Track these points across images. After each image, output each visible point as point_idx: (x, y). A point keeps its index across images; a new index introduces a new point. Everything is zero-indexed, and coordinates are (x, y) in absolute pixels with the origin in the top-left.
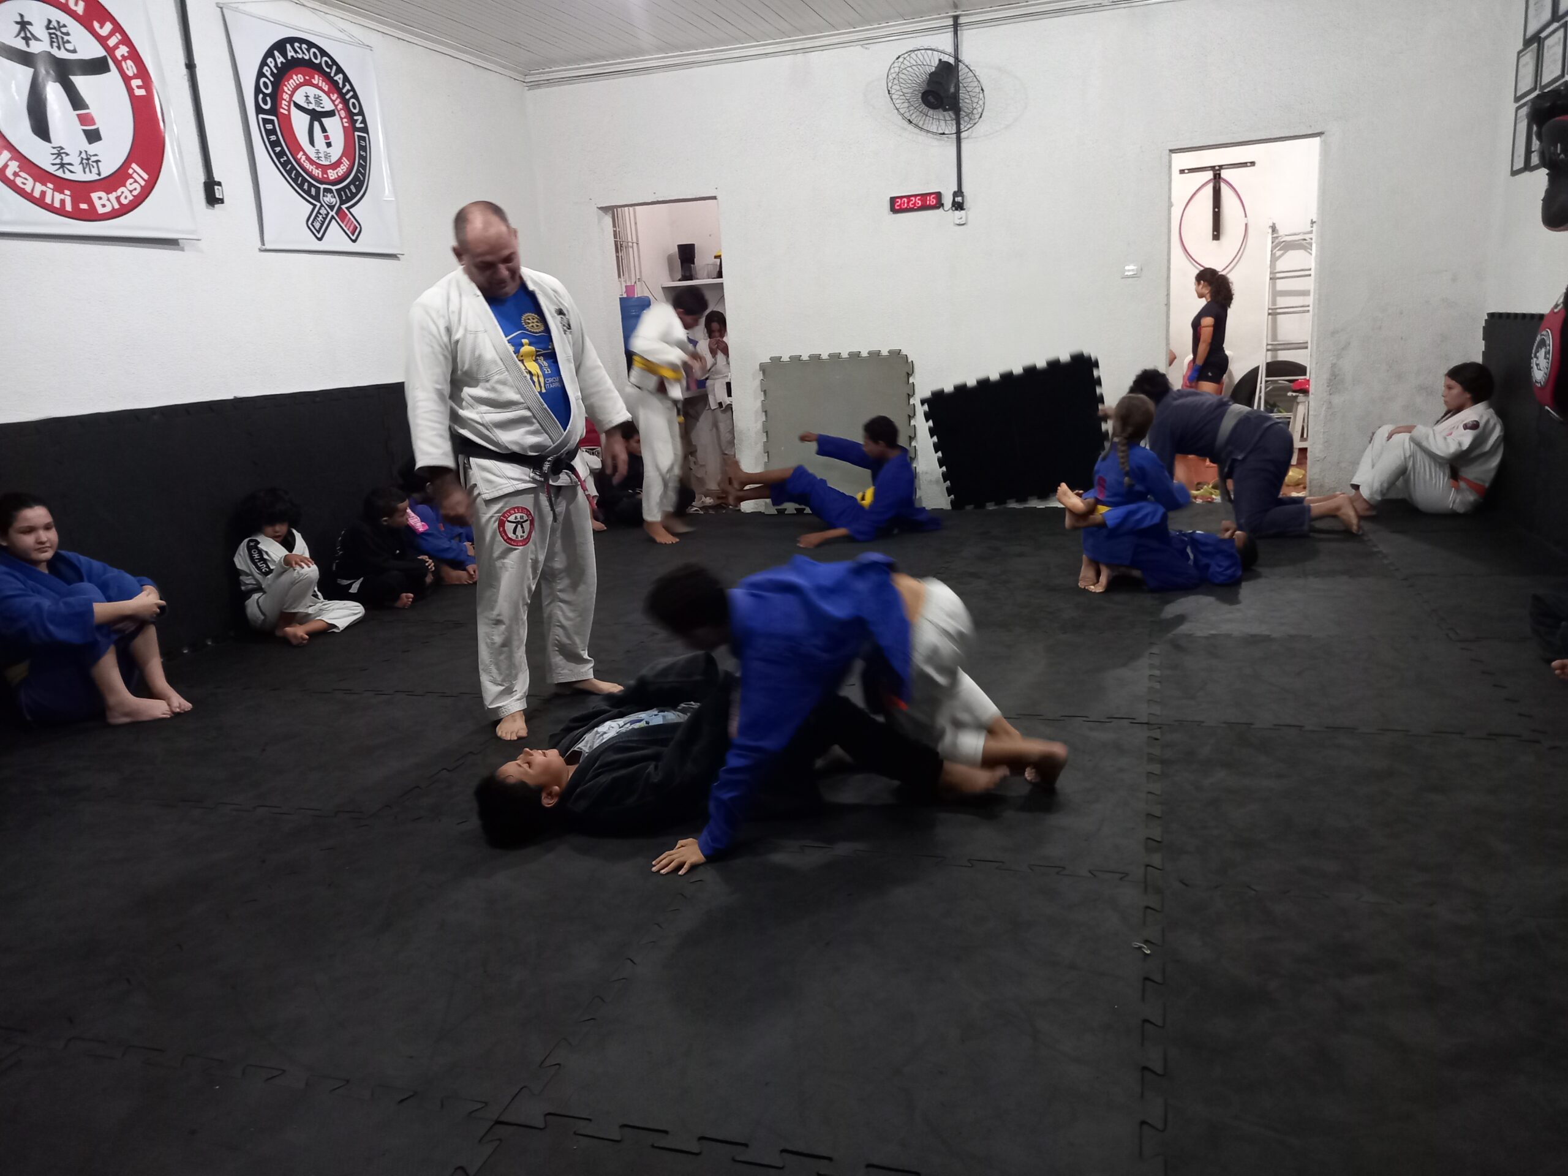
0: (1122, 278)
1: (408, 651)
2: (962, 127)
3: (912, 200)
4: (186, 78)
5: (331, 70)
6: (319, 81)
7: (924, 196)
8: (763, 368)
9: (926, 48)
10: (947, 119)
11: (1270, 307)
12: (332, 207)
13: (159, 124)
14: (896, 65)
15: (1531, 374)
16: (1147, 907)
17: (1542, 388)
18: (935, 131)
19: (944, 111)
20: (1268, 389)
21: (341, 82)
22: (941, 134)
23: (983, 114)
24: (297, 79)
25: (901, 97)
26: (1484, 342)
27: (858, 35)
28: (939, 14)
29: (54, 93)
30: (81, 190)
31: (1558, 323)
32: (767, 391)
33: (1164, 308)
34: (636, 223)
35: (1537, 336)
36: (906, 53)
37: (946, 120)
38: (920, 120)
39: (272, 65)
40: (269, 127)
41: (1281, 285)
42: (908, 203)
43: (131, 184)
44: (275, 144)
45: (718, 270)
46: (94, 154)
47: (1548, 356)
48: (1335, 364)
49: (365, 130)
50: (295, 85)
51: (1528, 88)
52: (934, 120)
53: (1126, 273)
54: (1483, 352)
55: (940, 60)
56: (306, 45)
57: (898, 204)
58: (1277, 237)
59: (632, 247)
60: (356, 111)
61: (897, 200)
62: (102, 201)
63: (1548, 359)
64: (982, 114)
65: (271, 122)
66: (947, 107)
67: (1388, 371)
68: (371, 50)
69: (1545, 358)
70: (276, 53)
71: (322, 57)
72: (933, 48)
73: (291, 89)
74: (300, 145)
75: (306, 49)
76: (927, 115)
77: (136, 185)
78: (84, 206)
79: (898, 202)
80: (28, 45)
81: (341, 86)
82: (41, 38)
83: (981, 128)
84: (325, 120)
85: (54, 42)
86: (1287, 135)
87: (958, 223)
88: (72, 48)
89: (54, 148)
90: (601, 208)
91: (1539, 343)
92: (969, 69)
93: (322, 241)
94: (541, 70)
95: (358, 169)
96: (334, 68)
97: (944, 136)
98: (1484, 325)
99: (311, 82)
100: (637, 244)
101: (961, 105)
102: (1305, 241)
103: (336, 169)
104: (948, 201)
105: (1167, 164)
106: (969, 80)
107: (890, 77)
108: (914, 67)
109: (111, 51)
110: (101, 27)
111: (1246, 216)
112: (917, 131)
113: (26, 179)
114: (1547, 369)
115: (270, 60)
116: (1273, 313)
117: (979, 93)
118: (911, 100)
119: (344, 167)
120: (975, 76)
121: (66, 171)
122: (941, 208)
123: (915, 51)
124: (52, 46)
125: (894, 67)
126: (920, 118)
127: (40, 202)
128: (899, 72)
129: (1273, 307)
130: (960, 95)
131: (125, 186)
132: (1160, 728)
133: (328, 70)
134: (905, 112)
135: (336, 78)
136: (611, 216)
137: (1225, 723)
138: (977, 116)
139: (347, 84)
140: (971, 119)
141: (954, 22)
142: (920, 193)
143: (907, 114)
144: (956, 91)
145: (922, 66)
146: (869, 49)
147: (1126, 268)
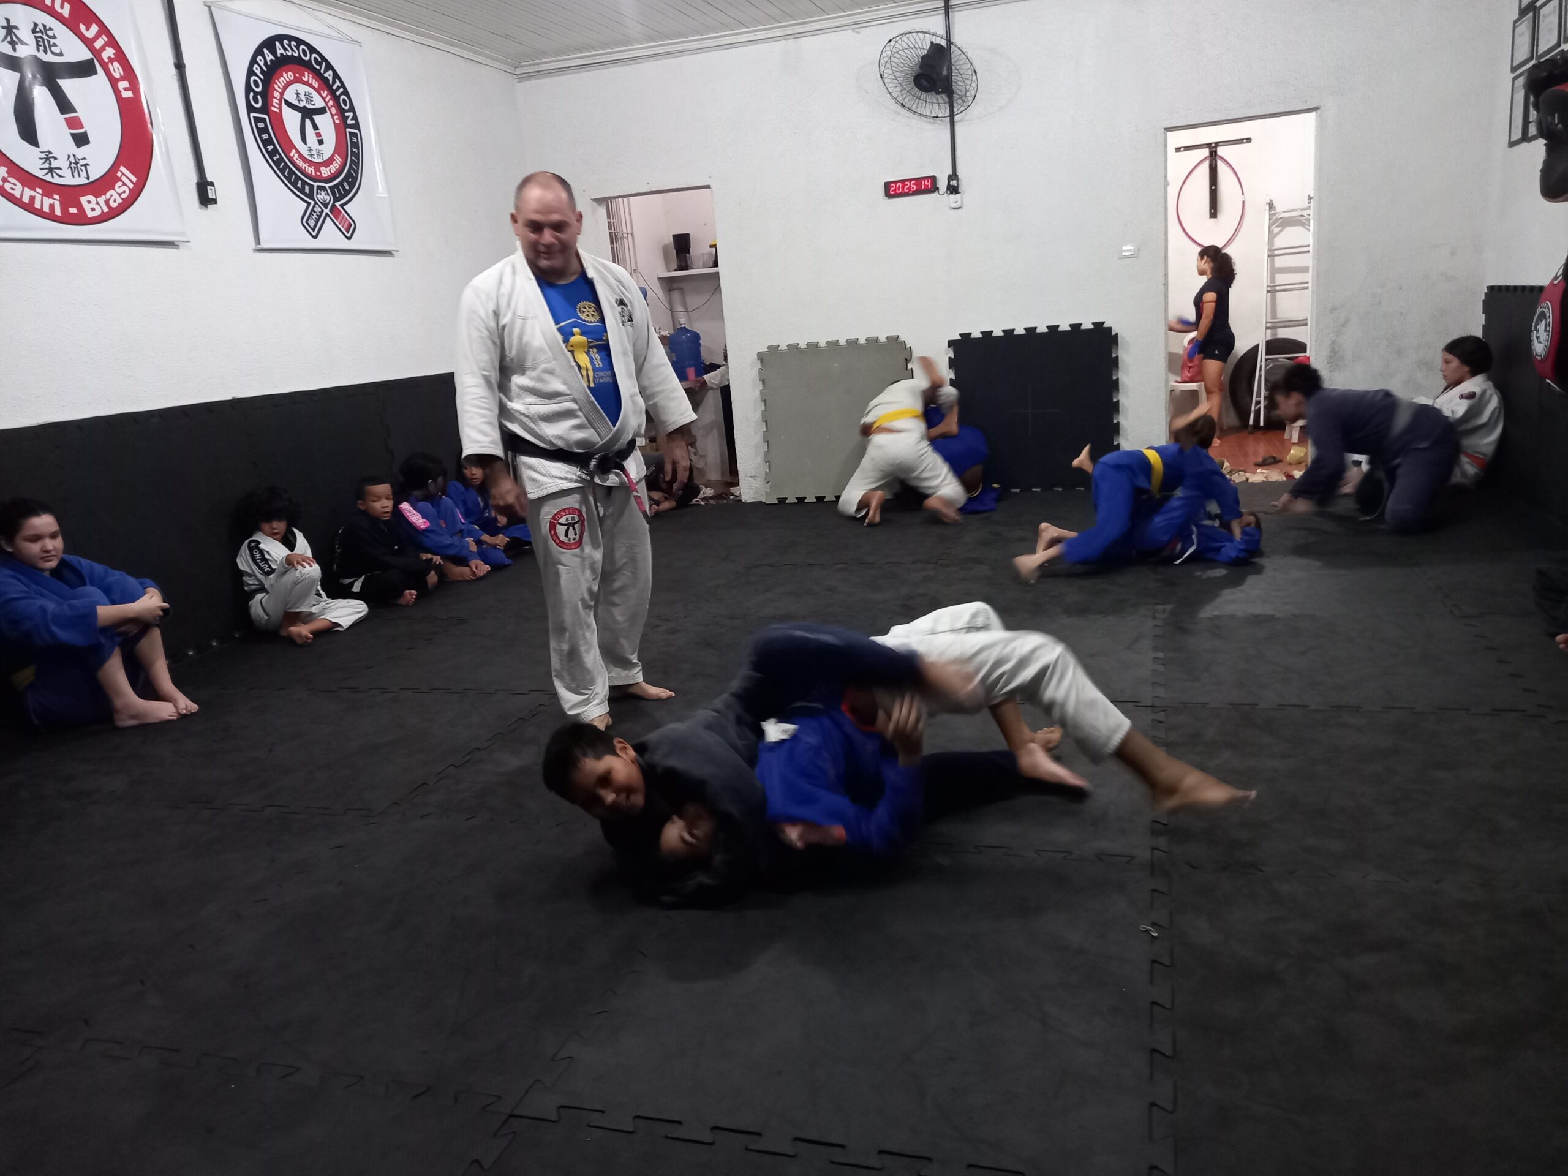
0: (1120, 258)
1: (412, 648)
2: (955, 110)
3: (907, 185)
4: (175, 78)
5: (321, 67)
6: (309, 79)
7: (918, 181)
8: (761, 357)
9: (917, 30)
10: (940, 102)
11: (1269, 284)
12: (326, 205)
13: (147, 126)
14: (888, 48)
15: (1531, 347)
16: (1154, 890)
17: (1542, 361)
18: (928, 115)
19: (937, 94)
20: (1268, 368)
21: (330, 79)
22: (934, 117)
24: (288, 77)
25: (896, 81)
26: (1484, 315)
27: (847, 20)
29: (41, 96)
30: (70, 195)
31: (1558, 294)
32: (765, 381)
33: (1162, 288)
34: (630, 214)
35: (1537, 308)
36: (898, 36)
37: (938, 103)
38: (914, 104)
39: (262, 63)
40: (261, 125)
41: (1280, 262)
42: (903, 187)
43: (119, 187)
44: (267, 142)
45: (714, 259)
46: (82, 157)
47: (1548, 328)
48: (1335, 341)
49: (356, 126)
50: (285, 82)
51: (1524, 58)
52: (928, 104)
53: (1124, 254)
54: (1483, 326)
55: (932, 43)
56: (296, 42)
57: (892, 189)
58: (1275, 214)
59: (627, 238)
60: (346, 108)
61: (892, 185)
62: (92, 205)
63: (1549, 331)
64: (975, 96)
65: (263, 120)
66: (940, 90)
67: (1388, 346)
68: (360, 46)
69: (1546, 330)
70: (266, 51)
71: (311, 56)
72: (924, 30)
73: (282, 87)
74: (293, 144)
75: (295, 46)
76: (920, 99)
77: (125, 188)
78: (73, 210)
79: (893, 187)
80: (14, 49)
81: (331, 82)
82: (27, 42)
83: (975, 110)
84: (315, 117)
85: (41, 46)
86: (1282, 111)
87: (954, 207)
88: (58, 52)
89: (42, 152)
90: (595, 200)
91: (1538, 317)
92: (961, 50)
93: (316, 240)
94: (531, 62)
95: (350, 166)
96: (324, 64)
97: (938, 119)
98: (1484, 298)
99: (302, 79)
100: (632, 235)
101: (953, 87)
102: (1302, 218)
103: (329, 166)
104: (942, 184)
105: (1163, 143)
106: (962, 62)
107: (882, 61)
108: (905, 51)
109: (97, 53)
110: (87, 29)
111: (1243, 194)
112: (910, 114)
113: (15, 184)
114: (1548, 341)
115: (259, 58)
116: (1272, 291)
117: (972, 75)
118: (903, 84)
119: (337, 164)
120: (967, 58)
121: (54, 174)
122: (936, 193)
123: (907, 34)
124: (38, 50)
125: (885, 51)
126: (912, 102)
127: (29, 207)
128: (890, 58)
129: (1272, 285)
130: (953, 76)
131: (114, 189)
132: (1164, 711)
133: (318, 67)
134: (898, 96)
135: (326, 75)
136: (605, 207)
137: (1230, 704)
138: (971, 99)
139: (337, 80)
140: (964, 102)
141: (945, 3)
142: (914, 177)
143: (900, 99)
144: (948, 73)
145: (914, 49)
146: (860, 33)
147: (1124, 248)
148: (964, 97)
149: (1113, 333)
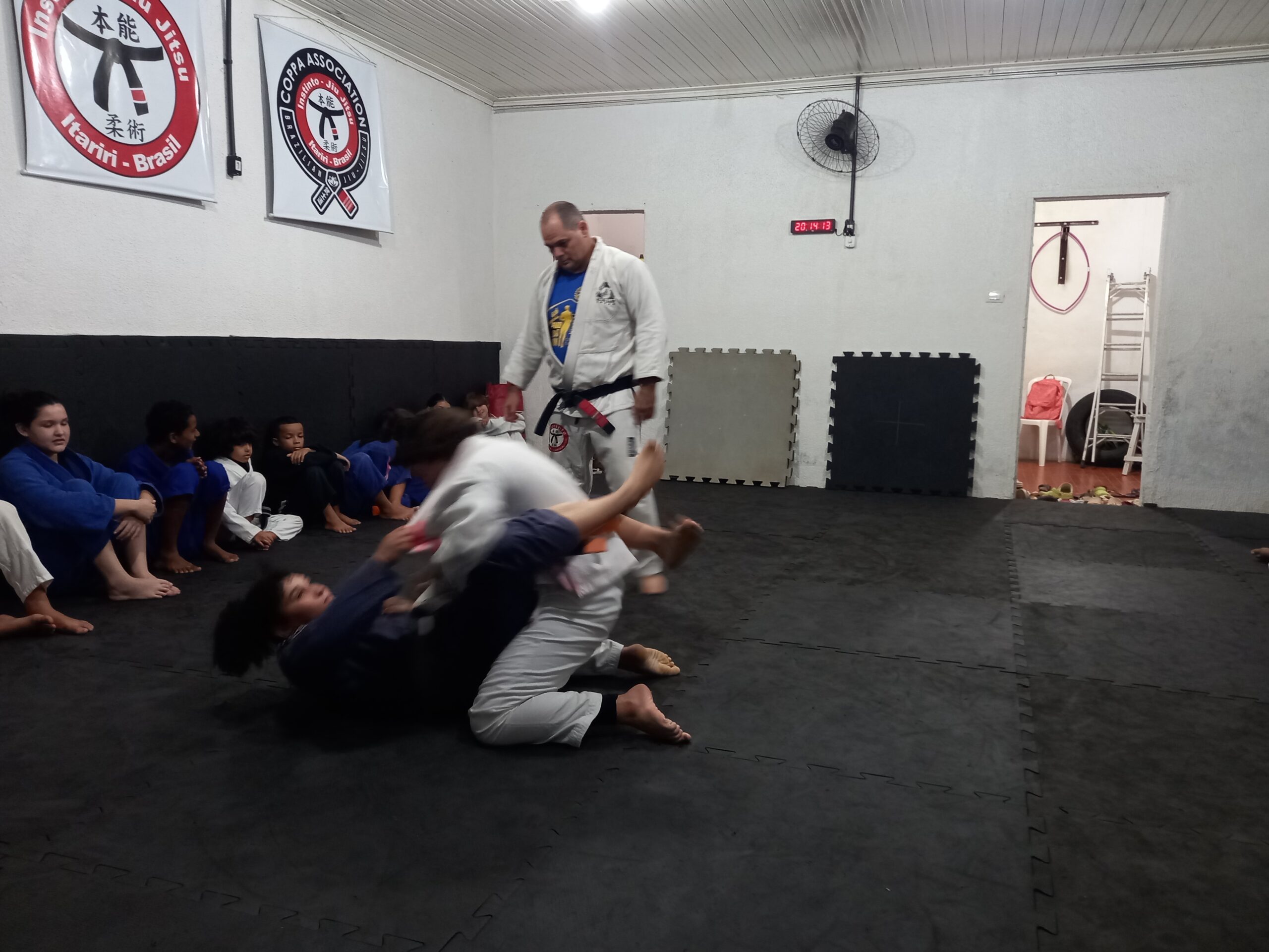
0: (987, 302)
2: (857, 167)
3: (810, 225)
4: (223, 70)
5: (342, 78)
6: (331, 86)
7: (820, 222)
9: (833, 99)
10: (845, 160)
11: (1106, 343)
12: (334, 189)
13: (195, 105)
14: (807, 112)
18: (834, 169)
19: (843, 153)
20: (1101, 413)
21: (349, 89)
22: (839, 172)
23: (877, 158)
24: (314, 82)
25: (810, 139)
27: (775, 88)
28: (845, 74)
30: (126, 151)
33: (1022, 330)
36: (816, 102)
37: (844, 160)
38: (822, 159)
39: (294, 69)
40: (288, 117)
41: (1116, 325)
43: (166, 151)
44: (290, 132)
46: (140, 123)
48: (1170, 389)
49: (367, 129)
50: (311, 86)
52: (835, 160)
53: (990, 298)
55: (843, 111)
56: (324, 56)
57: (798, 227)
58: (1114, 285)
60: (360, 113)
61: (798, 223)
62: (141, 162)
64: (875, 157)
65: (290, 114)
66: (846, 150)
67: (1217, 398)
68: (375, 67)
70: (298, 59)
71: (335, 68)
72: (839, 100)
73: (308, 90)
74: (313, 136)
75: (323, 60)
76: (828, 156)
77: (170, 152)
78: (126, 164)
79: (798, 225)
80: (101, 32)
81: (349, 92)
82: (112, 28)
83: (873, 169)
84: (334, 118)
85: (122, 32)
86: (1137, 193)
87: (848, 246)
88: (136, 39)
89: (110, 115)
92: (867, 118)
93: (322, 216)
94: (508, 98)
95: (359, 160)
96: (345, 77)
97: (842, 173)
99: (326, 86)
101: (857, 148)
102: (1138, 290)
103: (340, 158)
104: (840, 227)
105: (1032, 210)
106: (868, 128)
107: (801, 122)
108: (822, 115)
109: (166, 44)
110: (162, 24)
111: (1088, 267)
112: (819, 167)
113: (84, 138)
115: (293, 64)
116: (1108, 349)
117: (875, 139)
118: (815, 142)
119: (348, 157)
120: (873, 125)
121: (117, 135)
122: (834, 234)
123: (824, 101)
124: (121, 36)
125: (804, 114)
126: (822, 158)
127: (92, 157)
128: (807, 120)
129: (1108, 343)
130: (858, 140)
133: (340, 78)
134: (810, 152)
135: (346, 85)
138: (871, 159)
139: (354, 91)
140: (865, 160)
141: (857, 82)
142: (817, 219)
143: (811, 154)
144: (854, 137)
145: (829, 114)
146: (783, 98)
147: (991, 294)
148: (866, 158)
149: (977, 364)
